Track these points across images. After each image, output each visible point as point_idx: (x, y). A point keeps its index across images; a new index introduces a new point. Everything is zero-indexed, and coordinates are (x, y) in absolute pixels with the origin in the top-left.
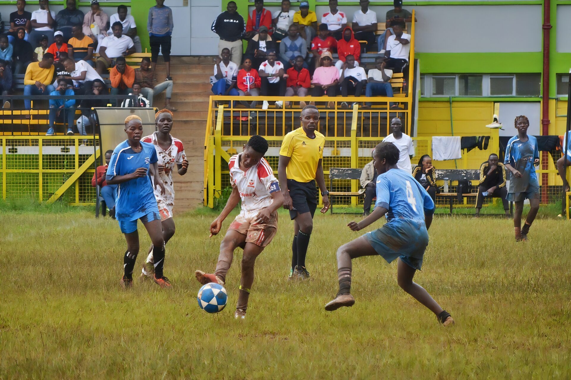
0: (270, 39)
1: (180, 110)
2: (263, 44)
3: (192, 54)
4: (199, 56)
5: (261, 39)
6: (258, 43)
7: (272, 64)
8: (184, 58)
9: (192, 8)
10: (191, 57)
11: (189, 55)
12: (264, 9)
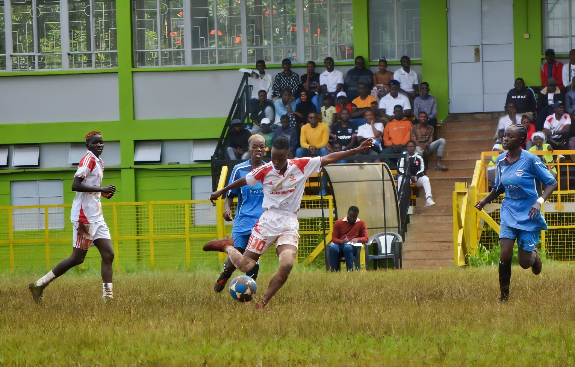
0: (558, 92)
1: (451, 168)
2: (551, 96)
3: (485, 111)
4: (492, 113)
5: (549, 91)
6: (546, 96)
7: (558, 118)
8: (476, 116)
9: (485, 63)
10: (484, 114)
11: (482, 111)
12: (556, 61)
